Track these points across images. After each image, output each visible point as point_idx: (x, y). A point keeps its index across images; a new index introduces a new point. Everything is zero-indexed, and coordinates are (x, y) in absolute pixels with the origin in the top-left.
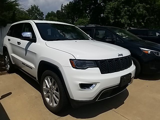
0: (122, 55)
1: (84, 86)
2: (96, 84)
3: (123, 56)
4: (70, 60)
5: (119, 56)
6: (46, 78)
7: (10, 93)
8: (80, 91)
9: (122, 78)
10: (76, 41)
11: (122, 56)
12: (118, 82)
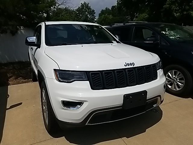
0: (133, 64)
3: (134, 66)
5: (126, 66)
7: (21, 104)
8: (63, 110)
11: (132, 66)
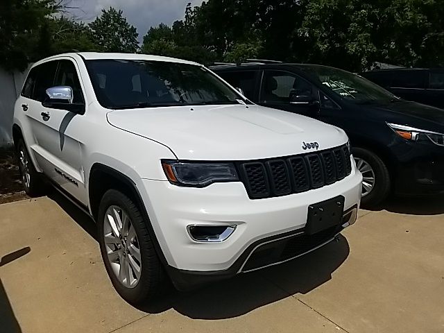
0: (315, 145)
1: (201, 233)
2: (234, 226)
3: (319, 149)
4: (163, 161)
5: (305, 149)
6: (109, 210)
7: (26, 250)
8: (191, 247)
9: (314, 210)
10: (192, 110)
11: (315, 150)
12: (301, 220)
